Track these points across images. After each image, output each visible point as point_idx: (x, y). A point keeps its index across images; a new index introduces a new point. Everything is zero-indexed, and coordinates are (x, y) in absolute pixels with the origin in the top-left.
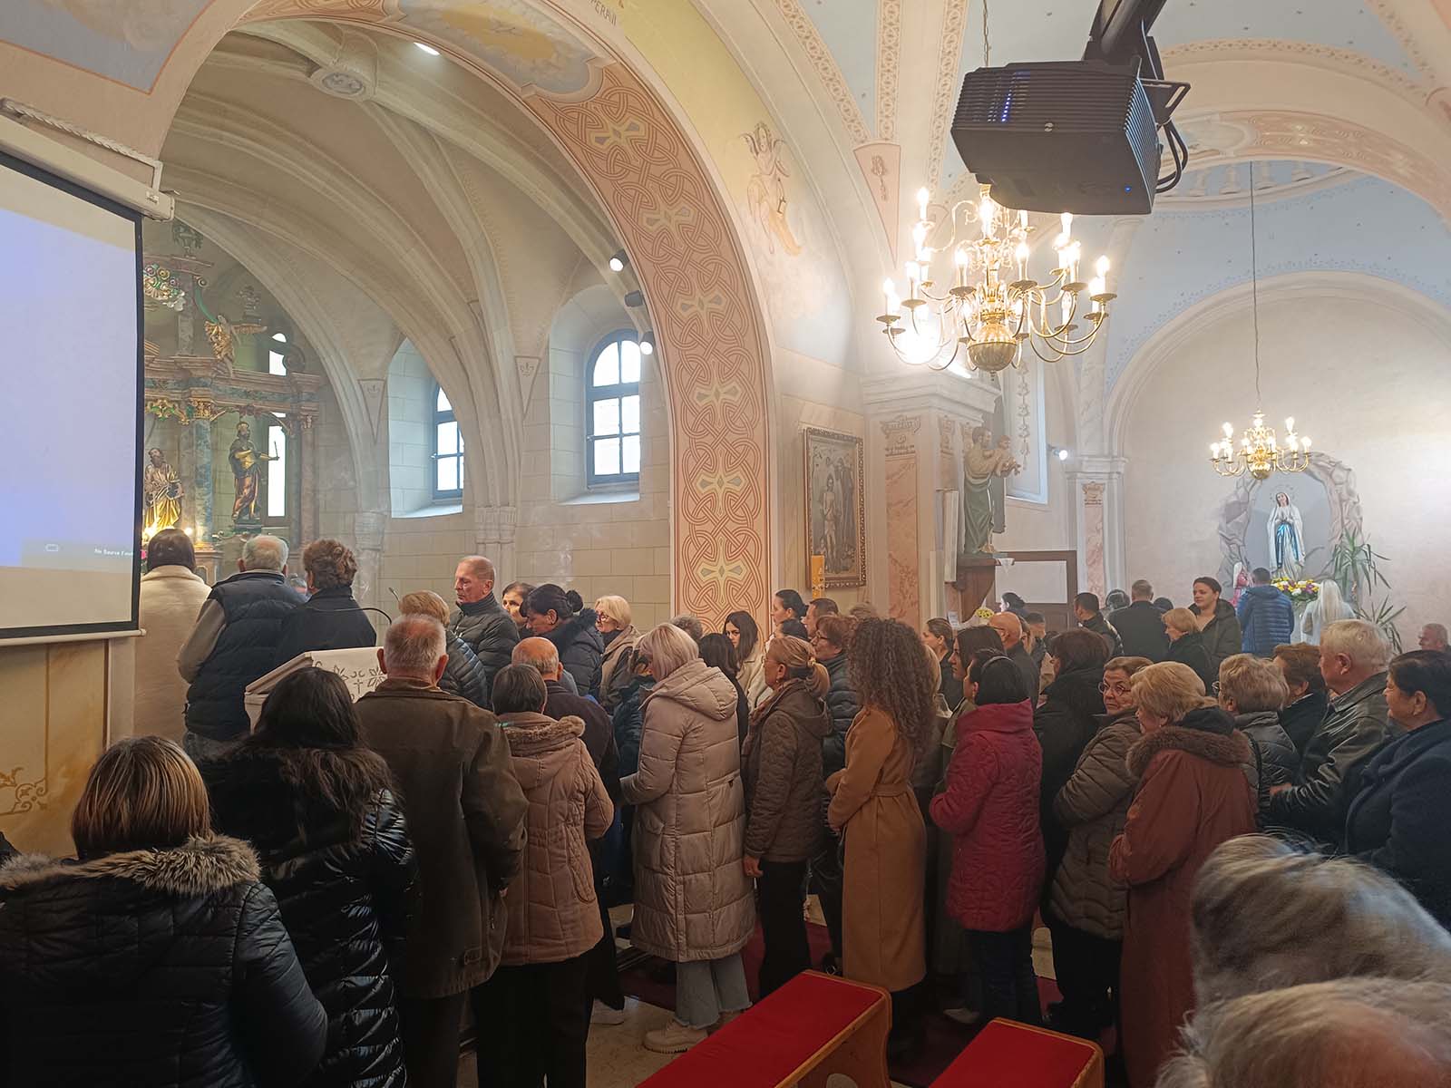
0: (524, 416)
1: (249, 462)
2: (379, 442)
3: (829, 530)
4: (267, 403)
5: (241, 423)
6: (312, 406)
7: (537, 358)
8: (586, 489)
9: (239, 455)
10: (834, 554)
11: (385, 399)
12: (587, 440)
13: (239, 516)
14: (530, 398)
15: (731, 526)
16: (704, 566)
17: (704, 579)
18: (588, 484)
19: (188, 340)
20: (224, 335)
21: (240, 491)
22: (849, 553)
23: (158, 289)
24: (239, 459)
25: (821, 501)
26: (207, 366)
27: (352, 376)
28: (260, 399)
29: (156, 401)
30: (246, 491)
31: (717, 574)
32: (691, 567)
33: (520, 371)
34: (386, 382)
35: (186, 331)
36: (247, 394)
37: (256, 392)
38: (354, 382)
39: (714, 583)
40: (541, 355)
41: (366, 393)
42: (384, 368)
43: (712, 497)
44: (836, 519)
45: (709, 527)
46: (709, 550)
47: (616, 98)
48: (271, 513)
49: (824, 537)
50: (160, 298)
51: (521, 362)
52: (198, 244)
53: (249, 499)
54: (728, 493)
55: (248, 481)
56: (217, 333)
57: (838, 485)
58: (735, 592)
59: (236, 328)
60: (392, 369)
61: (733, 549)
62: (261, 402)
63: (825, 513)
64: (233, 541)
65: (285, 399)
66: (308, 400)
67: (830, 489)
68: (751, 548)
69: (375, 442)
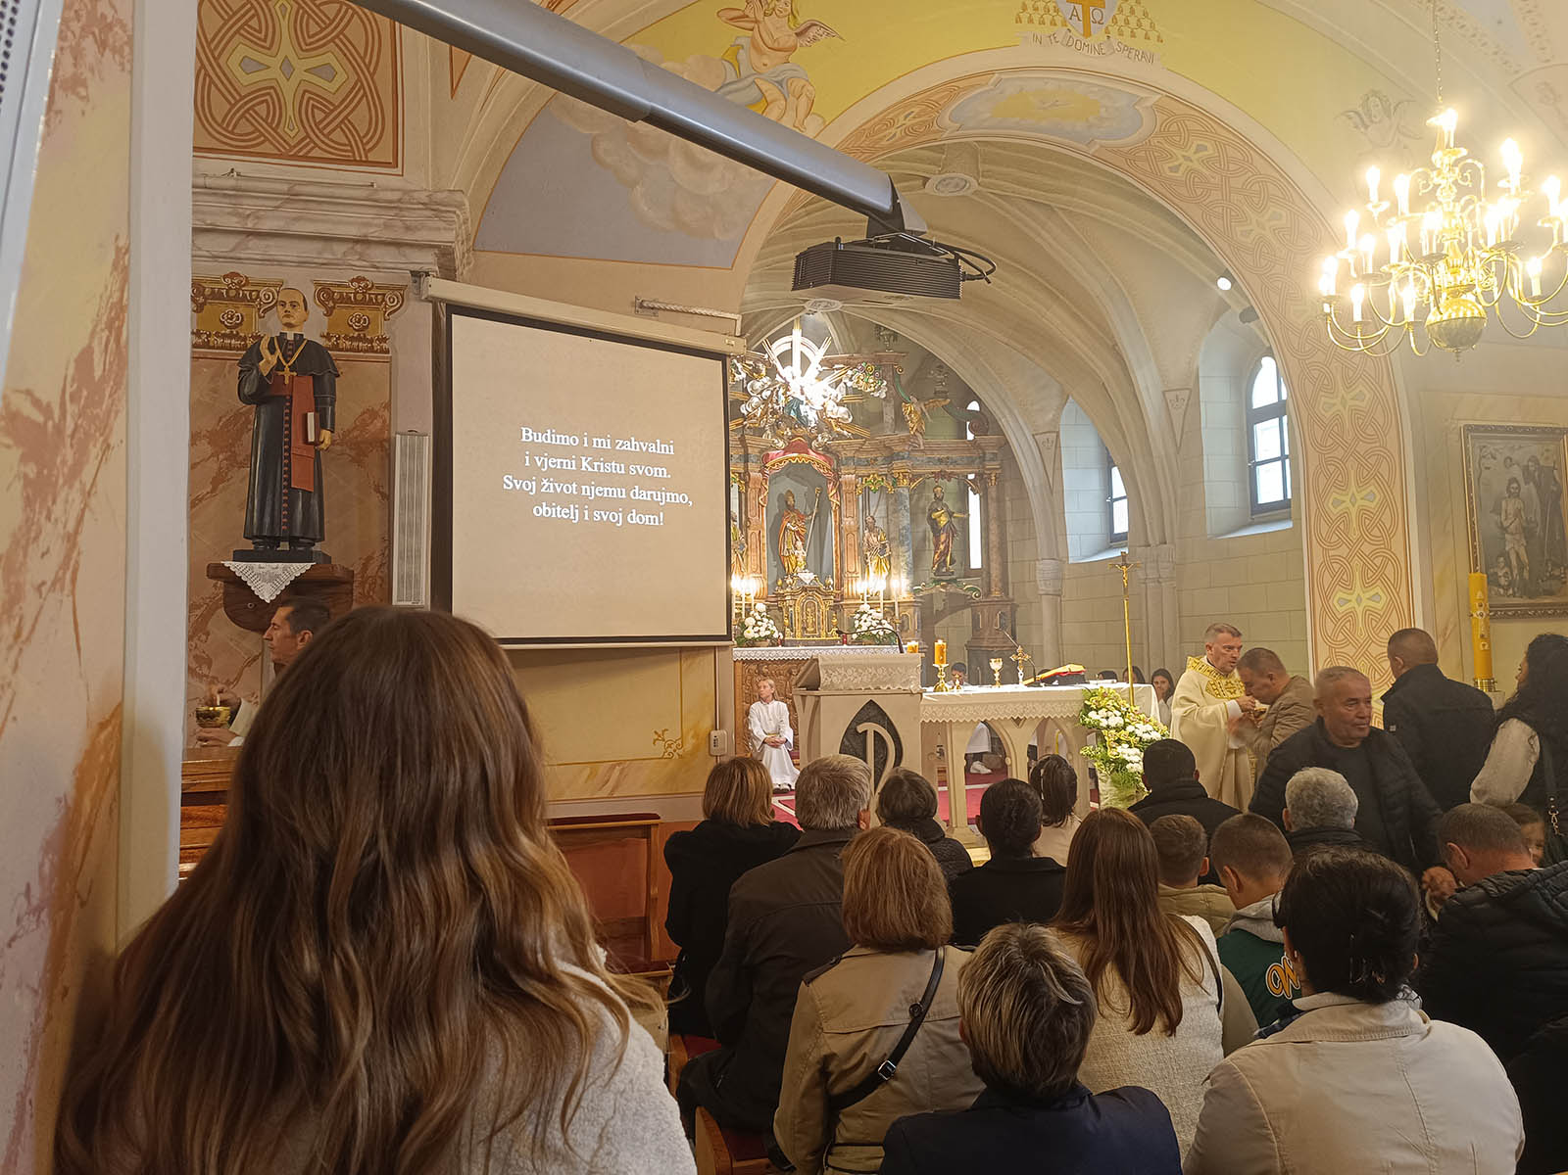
0: (1178, 451)
1: (943, 521)
2: (1053, 489)
3: (1514, 545)
4: (957, 467)
5: (938, 486)
6: (995, 465)
7: (1187, 389)
8: (1250, 520)
9: (935, 515)
10: (1526, 574)
11: (1058, 449)
12: (1248, 468)
13: (938, 569)
14: (1182, 430)
15: (1367, 549)
16: (1340, 595)
17: (1341, 609)
18: (1252, 515)
19: (891, 421)
20: (916, 412)
21: (937, 547)
22: (1557, 573)
23: (867, 383)
24: (935, 519)
25: (1497, 510)
26: (903, 441)
27: (1026, 432)
28: (951, 463)
29: (869, 476)
30: (942, 547)
31: (1354, 604)
32: (1327, 597)
33: (1170, 405)
34: (1058, 433)
35: (889, 416)
36: (940, 461)
37: (948, 458)
38: (1030, 438)
39: (1352, 613)
40: (1191, 386)
41: (1041, 446)
42: (1056, 420)
43: (1345, 516)
44: (1527, 532)
45: (1344, 551)
46: (1345, 577)
47: (1174, 127)
48: (972, 567)
49: (1506, 555)
50: (869, 390)
51: (1170, 396)
52: (895, 339)
53: (944, 554)
54: (1363, 511)
55: (943, 537)
56: (911, 412)
57: (1529, 489)
58: (1374, 623)
59: (925, 405)
60: (1063, 421)
61: (1370, 574)
62: (951, 466)
63: (1506, 524)
64: (934, 591)
65: (973, 461)
66: (992, 460)
67: (1514, 494)
68: (1389, 571)
69: (1052, 493)
